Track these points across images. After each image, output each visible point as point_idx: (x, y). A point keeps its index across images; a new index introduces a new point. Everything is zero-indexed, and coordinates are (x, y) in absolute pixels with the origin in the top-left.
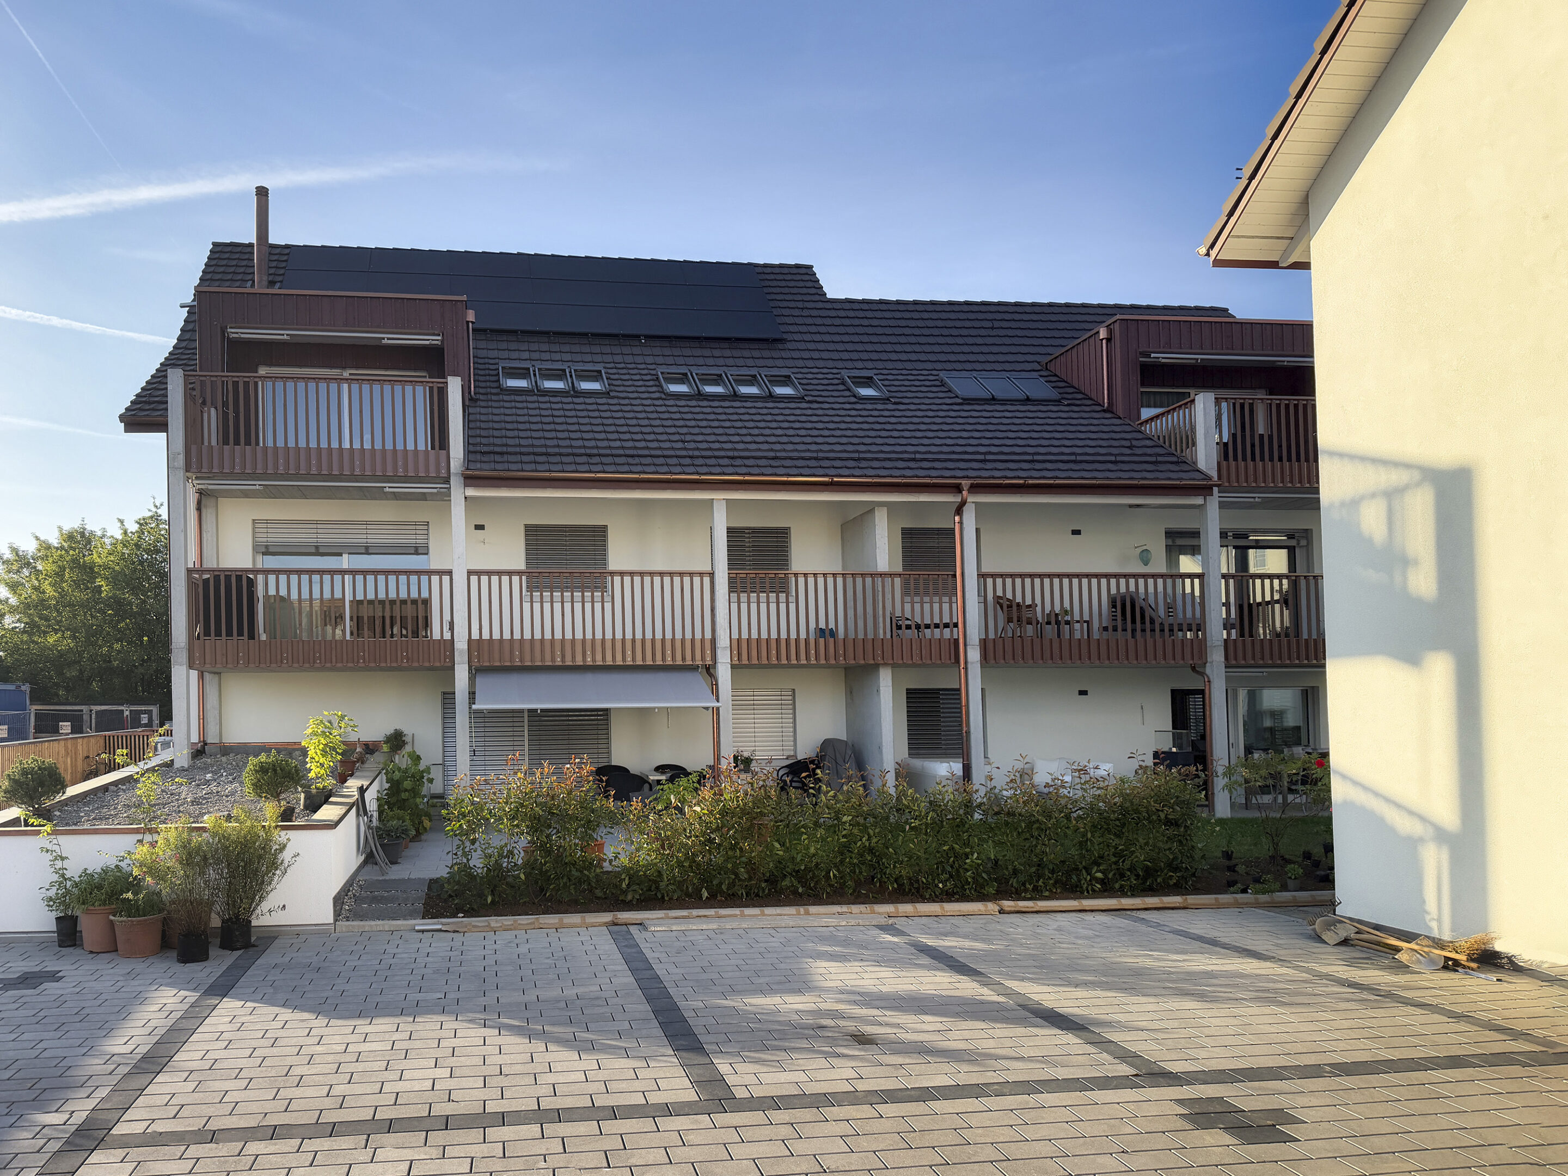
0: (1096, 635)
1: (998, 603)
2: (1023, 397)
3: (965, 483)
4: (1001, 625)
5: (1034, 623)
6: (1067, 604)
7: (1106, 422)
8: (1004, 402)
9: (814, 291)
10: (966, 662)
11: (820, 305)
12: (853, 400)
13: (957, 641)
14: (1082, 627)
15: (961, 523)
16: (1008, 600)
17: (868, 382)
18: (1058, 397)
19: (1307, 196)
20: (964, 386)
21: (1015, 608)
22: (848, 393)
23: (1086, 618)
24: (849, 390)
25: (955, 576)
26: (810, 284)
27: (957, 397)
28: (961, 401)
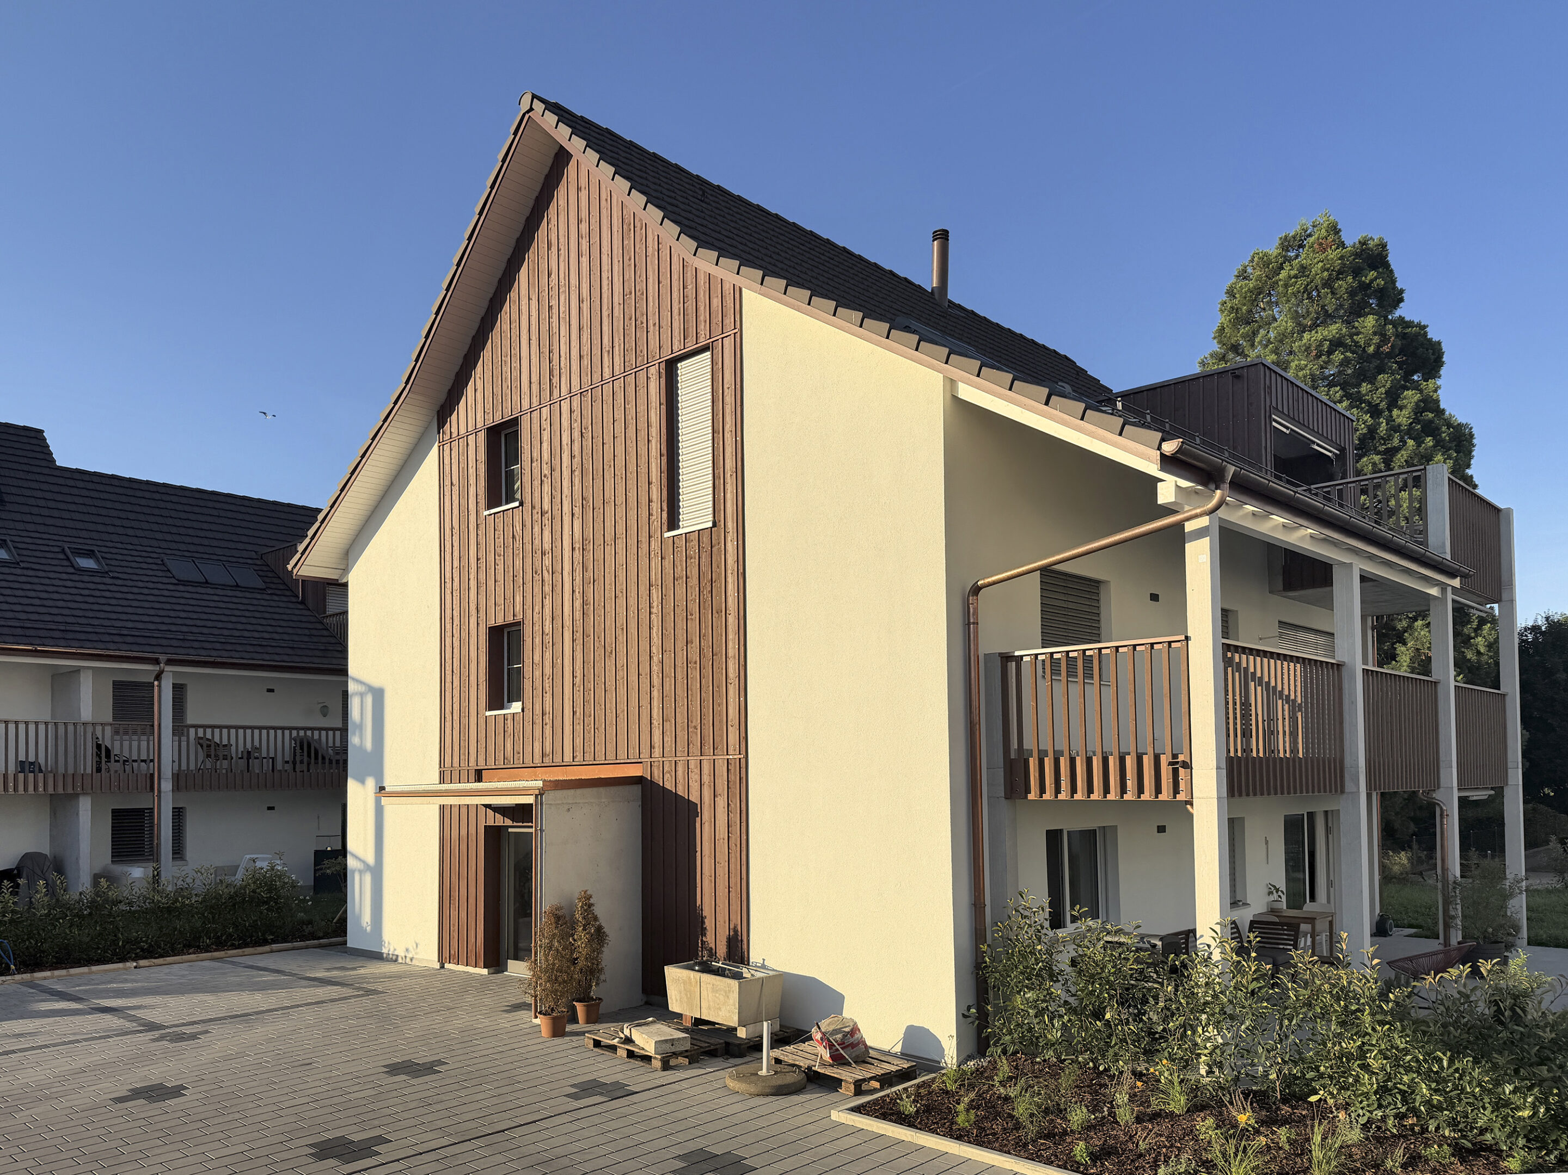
0: (279, 766)
1: (199, 744)
2: (232, 583)
3: (163, 658)
4: (200, 759)
5: (229, 758)
6: (257, 743)
7: (297, 612)
8: (215, 586)
9: (42, 456)
10: (159, 791)
11: (46, 471)
12: (72, 570)
13: (152, 775)
14: (268, 762)
15: (159, 686)
16: (208, 739)
17: (90, 554)
18: (263, 586)
19: (348, 552)
20: (182, 569)
21: (213, 747)
22: (66, 563)
23: (272, 755)
24: (68, 559)
25: (153, 726)
26: (38, 449)
27: (174, 577)
28: (177, 582)
